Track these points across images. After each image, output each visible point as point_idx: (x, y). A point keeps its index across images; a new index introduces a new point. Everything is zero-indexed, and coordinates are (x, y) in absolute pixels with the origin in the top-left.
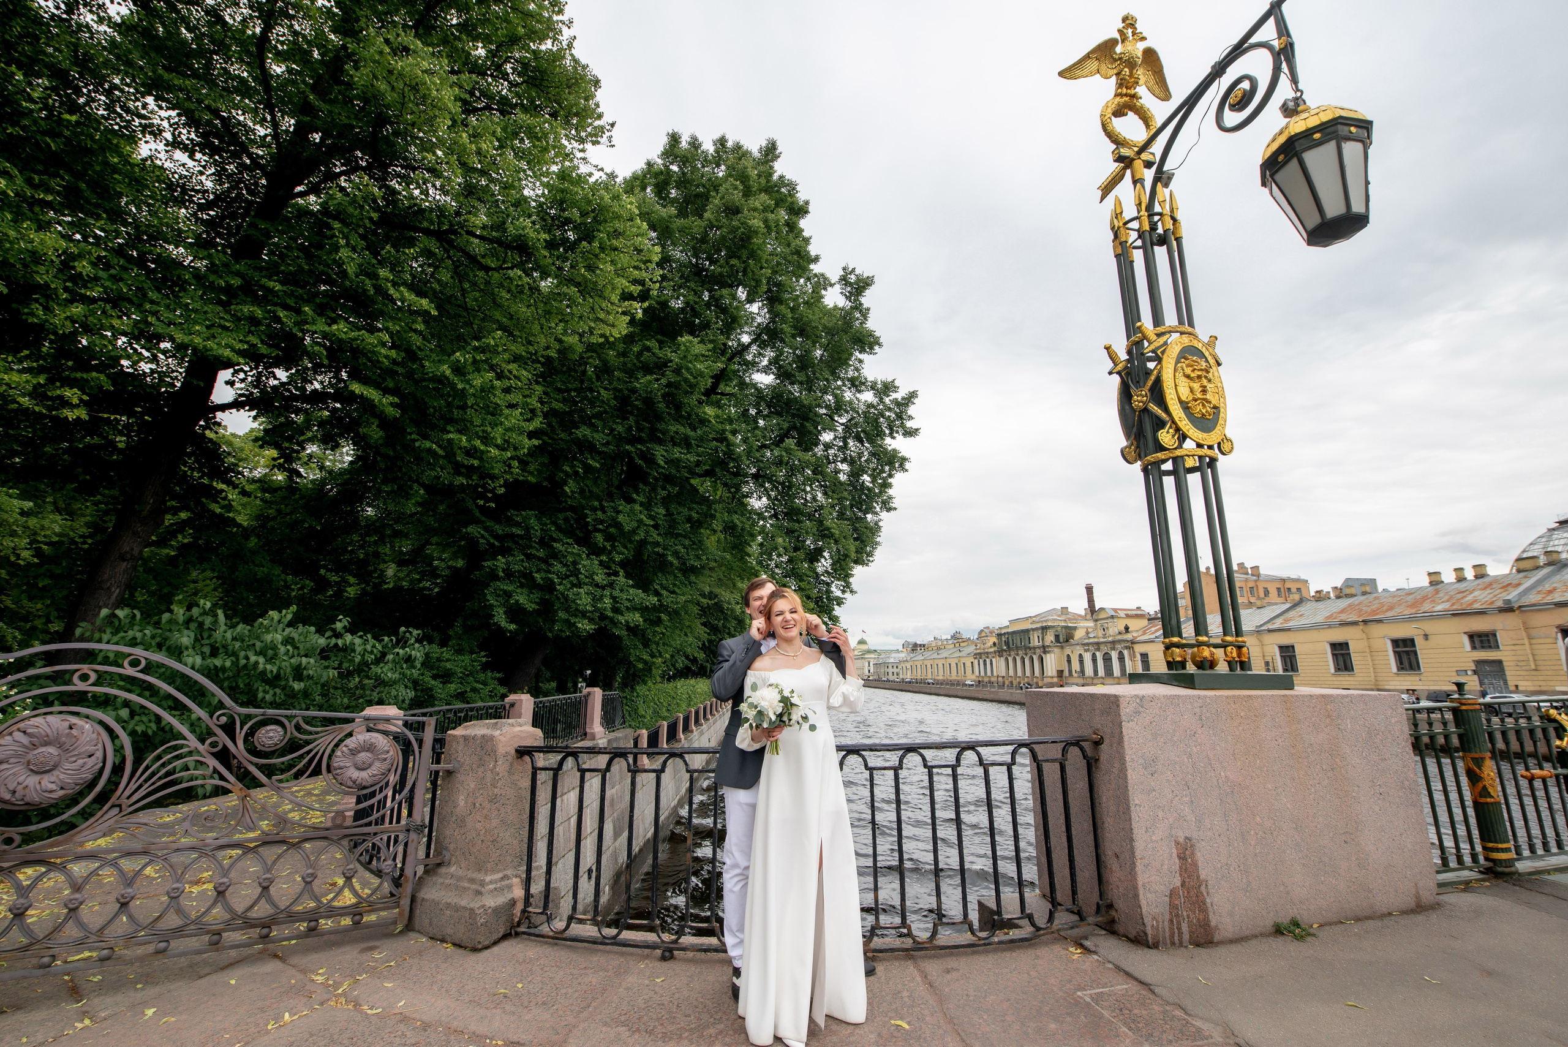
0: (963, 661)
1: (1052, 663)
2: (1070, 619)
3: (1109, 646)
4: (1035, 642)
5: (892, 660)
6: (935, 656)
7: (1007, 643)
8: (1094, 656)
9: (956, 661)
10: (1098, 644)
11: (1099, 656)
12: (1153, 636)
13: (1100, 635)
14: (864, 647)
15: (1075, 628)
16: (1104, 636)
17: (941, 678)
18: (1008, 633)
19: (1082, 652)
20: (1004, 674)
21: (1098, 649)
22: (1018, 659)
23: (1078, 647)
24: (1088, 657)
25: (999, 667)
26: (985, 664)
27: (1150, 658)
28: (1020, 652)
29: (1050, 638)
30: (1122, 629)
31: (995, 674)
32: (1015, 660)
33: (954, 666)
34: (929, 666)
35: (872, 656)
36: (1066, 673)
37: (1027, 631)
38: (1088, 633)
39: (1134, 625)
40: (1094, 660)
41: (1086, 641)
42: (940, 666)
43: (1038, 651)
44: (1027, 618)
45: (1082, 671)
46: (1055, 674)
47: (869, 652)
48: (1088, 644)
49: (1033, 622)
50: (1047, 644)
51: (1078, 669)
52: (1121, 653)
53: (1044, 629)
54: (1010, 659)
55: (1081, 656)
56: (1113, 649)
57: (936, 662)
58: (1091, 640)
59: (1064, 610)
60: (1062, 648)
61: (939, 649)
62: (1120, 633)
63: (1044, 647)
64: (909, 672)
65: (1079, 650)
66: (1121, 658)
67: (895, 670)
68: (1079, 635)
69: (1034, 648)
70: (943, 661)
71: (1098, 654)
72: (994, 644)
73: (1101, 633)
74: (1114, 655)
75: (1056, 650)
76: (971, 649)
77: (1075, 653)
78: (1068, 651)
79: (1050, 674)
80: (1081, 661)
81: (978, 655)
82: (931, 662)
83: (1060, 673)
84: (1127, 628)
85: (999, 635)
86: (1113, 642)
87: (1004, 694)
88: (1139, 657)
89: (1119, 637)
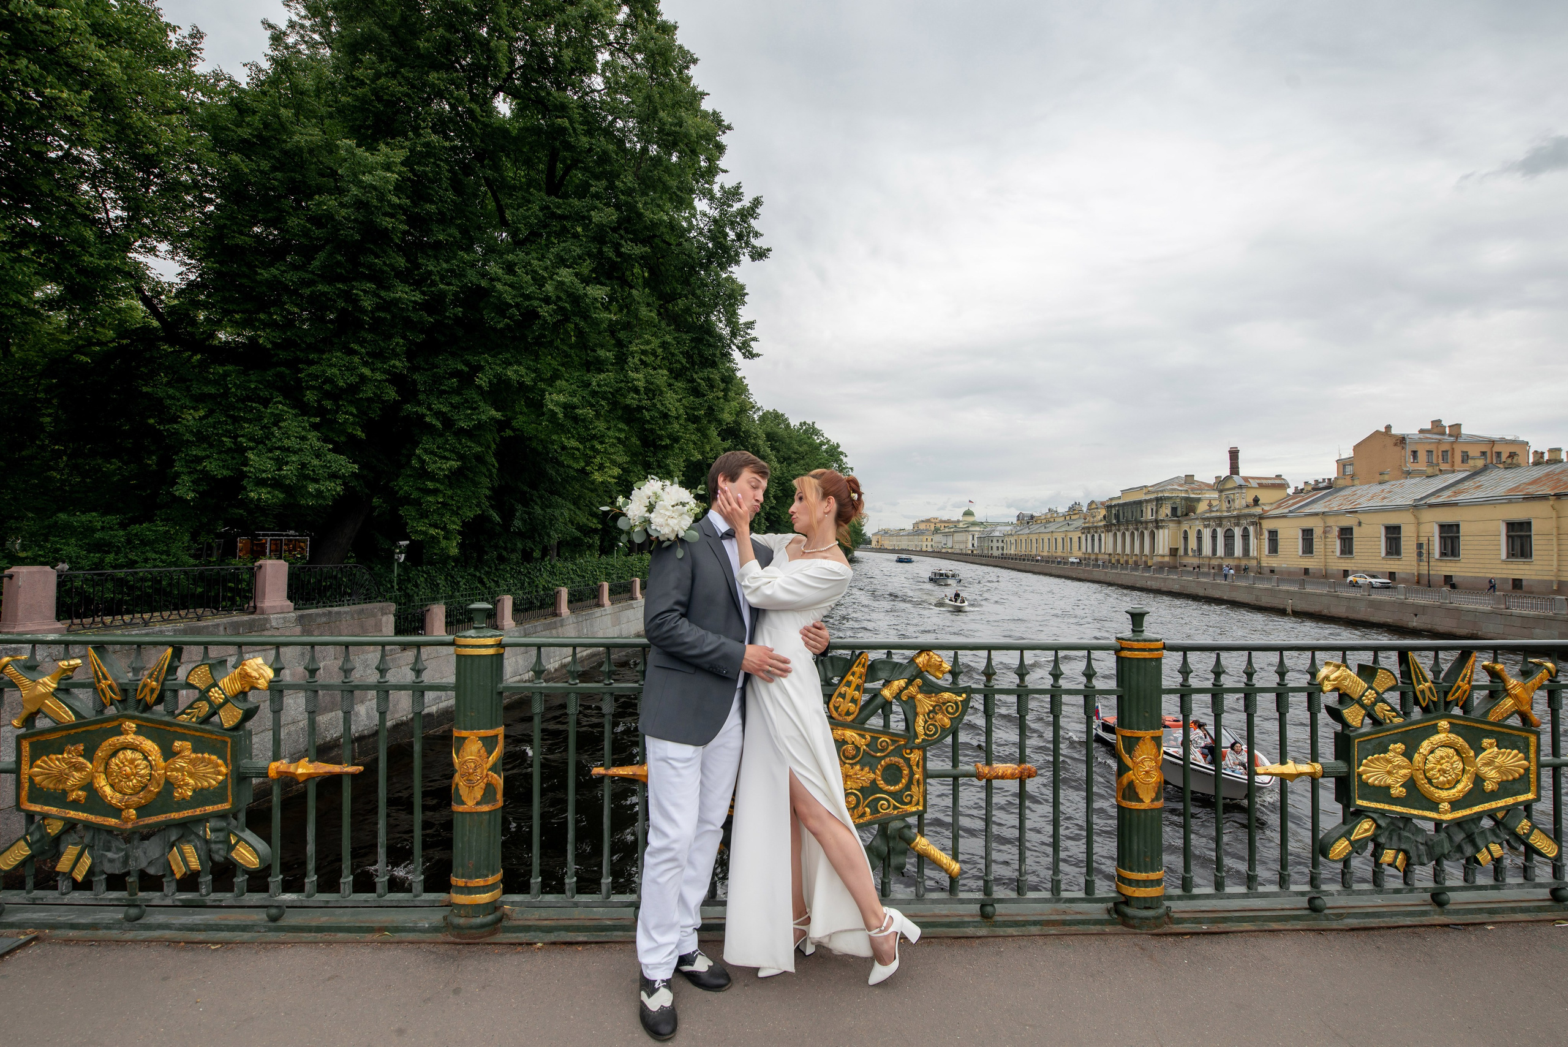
0: (1070, 535)
1: (1165, 540)
2: (1193, 489)
3: (1233, 520)
4: (1148, 516)
5: (997, 534)
6: (1042, 530)
7: (1117, 517)
8: (1214, 533)
9: (1063, 535)
10: (1220, 518)
11: (1220, 532)
12: (1287, 510)
13: (1224, 508)
14: (970, 519)
15: (1199, 500)
16: (1229, 510)
17: (1045, 554)
18: (1119, 505)
19: (1201, 528)
20: (1110, 551)
21: (1220, 525)
22: (1128, 534)
23: (1197, 522)
24: (1207, 534)
25: (1108, 543)
26: (1093, 540)
27: (1279, 536)
28: (1131, 527)
29: (1166, 510)
30: (1250, 500)
31: (1103, 551)
32: (1124, 535)
33: (1060, 541)
34: (1034, 541)
35: (977, 529)
36: (1181, 552)
37: (1140, 503)
38: (1210, 505)
39: (1265, 496)
40: (1214, 537)
41: (1208, 515)
42: (1046, 541)
43: (1150, 526)
44: (1141, 488)
45: (1200, 549)
46: (1167, 551)
47: (974, 524)
48: (1208, 519)
49: (1149, 492)
50: (1160, 518)
51: (1195, 548)
52: (1246, 530)
53: (1159, 501)
54: (1119, 535)
55: (1199, 532)
56: (1237, 525)
57: (1042, 536)
58: (1213, 514)
59: (1189, 478)
60: (1179, 522)
61: (1048, 522)
62: (1248, 506)
63: (1157, 521)
64: (1013, 547)
65: (1198, 525)
66: (1246, 536)
67: (1000, 544)
68: (1202, 507)
69: (1146, 522)
70: (1049, 536)
71: (1219, 530)
72: (1104, 517)
73: (1225, 505)
74: (1238, 532)
75: (1171, 525)
76: (1080, 523)
77: (1193, 527)
78: (1185, 526)
79: (1161, 552)
80: (1199, 539)
81: (1086, 530)
82: (1036, 536)
83: (1174, 552)
84: (1256, 501)
85: (1109, 508)
86: (1238, 517)
87: (1112, 574)
88: (1266, 535)
89: (1246, 511)
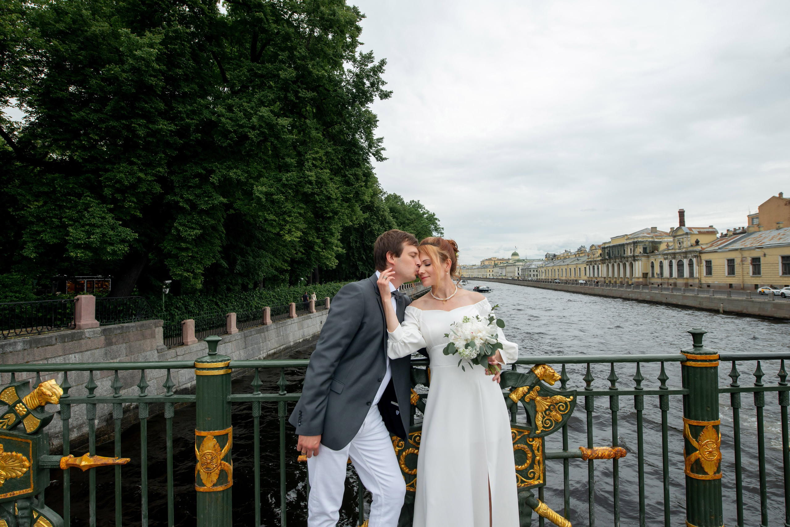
0: (579, 266)
1: (639, 268)
2: (656, 236)
3: (682, 255)
4: (628, 253)
5: (533, 266)
6: (562, 263)
7: (609, 254)
8: (671, 263)
9: (575, 266)
10: (674, 254)
11: (674, 263)
12: (717, 248)
13: (677, 247)
14: (516, 258)
15: (660, 243)
16: (680, 248)
17: (564, 278)
18: (609, 247)
19: (662, 260)
20: (605, 275)
21: (674, 258)
22: (616, 265)
23: (660, 257)
24: (666, 264)
25: (603, 271)
26: (594, 269)
27: (713, 264)
28: (617, 260)
29: (640, 250)
30: (693, 242)
31: (600, 275)
32: (613, 265)
33: (573, 270)
34: (557, 270)
35: (521, 264)
36: (650, 275)
37: (623, 245)
38: (668, 246)
39: (703, 239)
40: (671, 266)
41: (666, 252)
42: (564, 270)
43: (630, 259)
44: (624, 236)
45: (662, 273)
46: (641, 275)
47: (519, 261)
48: (667, 254)
49: (628, 239)
50: (636, 254)
51: (659, 272)
52: (691, 261)
53: (635, 244)
54: (610, 265)
55: (661, 262)
56: (686, 257)
57: (561, 267)
58: (670, 251)
59: (654, 229)
60: (648, 257)
61: (565, 258)
62: (692, 246)
63: (634, 256)
64: (544, 274)
65: (660, 258)
66: (691, 264)
67: (535, 273)
68: (663, 247)
69: (627, 257)
70: (566, 267)
71: (674, 261)
72: (601, 254)
73: (677, 246)
74: (686, 262)
75: (643, 259)
76: (585, 259)
77: (657, 260)
78: (652, 259)
79: (637, 276)
80: (661, 267)
81: (589, 263)
82: (558, 267)
83: (645, 275)
84: (697, 242)
85: (604, 249)
86: (686, 253)
87: (606, 290)
88: (704, 263)
89: (691, 249)
